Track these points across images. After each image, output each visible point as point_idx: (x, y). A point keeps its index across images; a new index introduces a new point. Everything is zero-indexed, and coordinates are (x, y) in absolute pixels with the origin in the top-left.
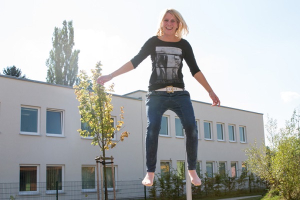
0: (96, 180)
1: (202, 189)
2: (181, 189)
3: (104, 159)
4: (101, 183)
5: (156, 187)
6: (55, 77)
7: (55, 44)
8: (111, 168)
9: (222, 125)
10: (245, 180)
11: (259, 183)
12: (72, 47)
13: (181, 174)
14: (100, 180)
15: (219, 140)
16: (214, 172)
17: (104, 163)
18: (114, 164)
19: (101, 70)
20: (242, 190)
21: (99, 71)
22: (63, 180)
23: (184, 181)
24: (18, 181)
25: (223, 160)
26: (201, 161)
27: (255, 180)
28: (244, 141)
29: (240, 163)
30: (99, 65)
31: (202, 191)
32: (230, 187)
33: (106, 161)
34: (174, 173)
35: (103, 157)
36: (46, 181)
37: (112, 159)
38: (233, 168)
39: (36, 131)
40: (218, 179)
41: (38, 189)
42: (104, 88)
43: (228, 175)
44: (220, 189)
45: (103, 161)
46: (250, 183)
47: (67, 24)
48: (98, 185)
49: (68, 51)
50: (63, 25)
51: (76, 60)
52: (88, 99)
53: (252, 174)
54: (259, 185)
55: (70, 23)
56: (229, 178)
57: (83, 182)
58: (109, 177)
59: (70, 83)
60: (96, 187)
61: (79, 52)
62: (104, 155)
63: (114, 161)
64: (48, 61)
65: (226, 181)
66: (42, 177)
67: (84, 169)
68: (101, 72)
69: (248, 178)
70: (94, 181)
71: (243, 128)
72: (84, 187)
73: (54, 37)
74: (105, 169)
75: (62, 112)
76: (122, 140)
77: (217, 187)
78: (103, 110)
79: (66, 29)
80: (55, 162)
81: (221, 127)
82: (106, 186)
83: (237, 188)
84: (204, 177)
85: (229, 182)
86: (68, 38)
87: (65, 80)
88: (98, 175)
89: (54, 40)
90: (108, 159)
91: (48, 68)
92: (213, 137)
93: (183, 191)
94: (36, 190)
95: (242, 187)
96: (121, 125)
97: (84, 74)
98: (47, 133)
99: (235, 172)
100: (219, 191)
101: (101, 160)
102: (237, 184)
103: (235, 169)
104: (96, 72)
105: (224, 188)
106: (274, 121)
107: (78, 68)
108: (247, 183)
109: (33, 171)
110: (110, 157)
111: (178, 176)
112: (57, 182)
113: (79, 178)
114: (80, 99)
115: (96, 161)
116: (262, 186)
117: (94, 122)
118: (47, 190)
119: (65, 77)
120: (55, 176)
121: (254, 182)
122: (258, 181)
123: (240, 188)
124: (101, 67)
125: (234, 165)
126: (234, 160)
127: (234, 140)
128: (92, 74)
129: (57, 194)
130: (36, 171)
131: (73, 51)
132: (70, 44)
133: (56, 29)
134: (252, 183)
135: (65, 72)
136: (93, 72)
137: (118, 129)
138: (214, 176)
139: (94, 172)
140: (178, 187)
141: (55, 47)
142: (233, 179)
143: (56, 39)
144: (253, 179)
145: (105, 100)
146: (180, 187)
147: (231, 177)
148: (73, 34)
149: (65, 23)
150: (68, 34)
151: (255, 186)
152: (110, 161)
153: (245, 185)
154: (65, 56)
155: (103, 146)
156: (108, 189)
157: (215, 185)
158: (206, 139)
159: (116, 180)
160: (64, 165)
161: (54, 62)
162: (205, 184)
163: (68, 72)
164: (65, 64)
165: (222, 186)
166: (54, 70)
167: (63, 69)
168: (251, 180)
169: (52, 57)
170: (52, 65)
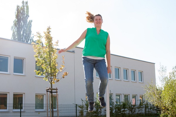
1: (113, 112)
2: (99, 111)
3: (52, 89)
4: (50, 105)
5: (84, 109)
6: (16, 37)
7: (17, 16)
9: (127, 70)
10: (142, 107)
11: (152, 109)
12: (28, 18)
15: (125, 80)
16: (121, 101)
17: (51, 92)
19: (50, 32)
21: (49, 33)
22: (23, 103)
25: (127, 93)
26: (112, 94)
27: (149, 108)
28: (142, 81)
29: (138, 96)
30: (49, 29)
31: (114, 113)
32: (132, 111)
33: (53, 91)
34: (95, 100)
35: (51, 88)
36: (13, 103)
37: (57, 89)
38: (134, 99)
39: (7, 71)
40: (124, 106)
41: (8, 108)
42: (52, 43)
43: (131, 103)
44: (125, 112)
45: (51, 91)
46: (146, 109)
47: (25, 3)
49: (25, 22)
50: (22, 4)
51: (30, 27)
52: (42, 51)
53: (147, 103)
54: (152, 111)
55: (27, 3)
56: (132, 105)
59: (26, 41)
60: (44, 108)
61: (32, 21)
62: (52, 87)
63: (58, 91)
64: (12, 27)
65: (129, 107)
66: (10, 101)
68: (50, 33)
69: (144, 106)
71: (141, 72)
72: (36, 108)
73: (16, 12)
74: (52, 96)
75: (24, 59)
76: (64, 77)
78: (51, 58)
79: (24, 7)
80: (18, 91)
82: (52, 108)
83: (137, 112)
84: (115, 104)
85: (132, 108)
86: (25, 12)
87: (23, 39)
88: (47, 100)
89: (16, 13)
90: (54, 89)
91: (13, 32)
92: (121, 78)
93: (101, 112)
94: (6, 109)
95: (140, 112)
96: (62, 68)
97: (39, 34)
98: (14, 72)
99: (135, 102)
100: (125, 114)
101: (50, 90)
102: (137, 110)
104: (47, 33)
105: (128, 112)
106: (164, 67)
107: (31, 32)
108: (144, 109)
110: (56, 88)
111: (98, 102)
113: (34, 102)
114: (35, 51)
115: (46, 91)
116: (153, 112)
117: (46, 65)
118: (13, 109)
119: (23, 38)
120: (18, 100)
122: (151, 108)
123: (139, 113)
124: (50, 30)
125: (134, 97)
126: (135, 93)
127: (135, 80)
129: (21, 112)
131: (28, 21)
132: (26, 16)
133: (18, 7)
134: (147, 109)
135: (23, 34)
136: (45, 33)
137: (61, 70)
140: (98, 110)
141: (17, 18)
142: (134, 106)
143: (18, 13)
144: (148, 107)
145: (53, 51)
146: (99, 110)
148: (28, 10)
149: (23, 2)
150: (25, 10)
151: (149, 111)
152: (55, 91)
153: (142, 110)
154: (23, 24)
155: (51, 81)
156: (54, 110)
157: (123, 110)
158: (116, 79)
160: (24, 93)
161: (16, 28)
162: (116, 109)
163: (25, 34)
164: (23, 29)
165: (127, 110)
166: (16, 33)
167: (22, 33)
168: (146, 107)
169: (15, 25)
170: (15, 30)
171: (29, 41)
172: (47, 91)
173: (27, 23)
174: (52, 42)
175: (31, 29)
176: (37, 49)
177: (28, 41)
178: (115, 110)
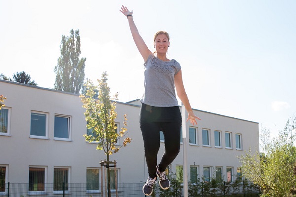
0: (100, 182)
1: (199, 192)
2: (179, 192)
3: (108, 163)
4: (105, 185)
5: (156, 189)
6: (62, 83)
7: (63, 52)
8: (114, 170)
9: (219, 132)
10: (240, 185)
11: (252, 188)
12: (79, 55)
13: (179, 177)
14: (104, 182)
15: (216, 147)
16: (210, 177)
17: (107, 167)
18: (117, 167)
20: (236, 194)
21: (104, 81)
22: (69, 182)
23: (182, 185)
24: (27, 181)
25: (219, 165)
26: (199, 166)
27: (249, 185)
28: (240, 148)
29: (235, 169)
30: (105, 75)
31: (199, 194)
32: (225, 191)
33: (110, 165)
34: (172, 177)
35: (106, 160)
36: (53, 182)
37: (115, 162)
38: (229, 173)
39: (44, 135)
40: (214, 184)
41: (45, 189)
42: (109, 96)
43: (223, 179)
44: (216, 193)
45: (107, 165)
46: (244, 187)
47: (75, 33)
48: (102, 187)
49: (75, 60)
50: (70, 34)
51: (83, 68)
52: (94, 107)
53: (246, 179)
54: (253, 190)
55: (77, 32)
56: (225, 182)
57: (88, 184)
58: (112, 179)
59: (77, 89)
60: (100, 188)
61: (85, 60)
62: (108, 159)
63: (117, 164)
64: (56, 68)
65: (221, 185)
66: (49, 178)
67: (89, 171)
68: (107, 81)
69: (242, 183)
70: (98, 183)
71: (239, 136)
72: (88, 188)
73: (62, 45)
74: (108, 172)
75: (69, 118)
76: (125, 145)
77: (213, 191)
78: (108, 118)
79: (73, 38)
80: (62, 164)
81: (218, 134)
82: (109, 188)
83: (232, 192)
84: (201, 182)
85: (225, 186)
86: (76, 46)
87: (72, 86)
88: (102, 177)
89: (62, 47)
90: (112, 162)
91: (56, 75)
92: (211, 144)
93: (181, 193)
94: (44, 190)
95: (237, 191)
96: (124, 131)
97: (91, 83)
98: (55, 137)
99: (230, 177)
100: (215, 194)
101: (105, 164)
102: (232, 189)
103: (230, 174)
104: (102, 82)
105: (219, 192)
106: (267, 130)
107: (84, 75)
108: (241, 188)
109: (41, 172)
111: (177, 179)
112: (64, 183)
113: (84, 180)
114: (85, 106)
116: (255, 191)
117: (99, 128)
118: (54, 190)
119: (72, 83)
120: (61, 176)
121: (248, 187)
122: (251, 186)
123: (234, 192)
124: (107, 77)
125: (229, 170)
126: (230, 165)
127: (230, 147)
128: (98, 84)
129: (64, 194)
130: (43, 172)
131: (80, 58)
132: (77, 52)
133: (64, 38)
134: (246, 188)
135: (72, 78)
136: (99, 81)
137: (121, 135)
138: (211, 180)
139: (98, 174)
140: (177, 189)
141: (63, 55)
142: (228, 183)
143: (64, 47)
144: (247, 184)
145: (110, 108)
146: (178, 190)
147: (226, 181)
148: (80, 43)
149: (72, 32)
150: (76, 43)
151: (248, 191)
152: (113, 165)
153: (239, 189)
154: (72, 63)
155: (107, 150)
156: (111, 190)
157: (212, 189)
158: (204, 145)
159: (118, 182)
160: (70, 167)
161: (62, 69)
162: (202, 188)
163: (75, 79)
164: (72, 71)
165: (218, 190)
166: (61, 77)
167: (70, 76)
168: (245, 184)
169: (60, 64)
170: (60, 72)
171: (82, 88)
172: (101, 165)
173: (78, 62)
174: (109, 94)
175: (84, 71)
176: (87, 105)
177: (80, 88)
178: (201, 190)
